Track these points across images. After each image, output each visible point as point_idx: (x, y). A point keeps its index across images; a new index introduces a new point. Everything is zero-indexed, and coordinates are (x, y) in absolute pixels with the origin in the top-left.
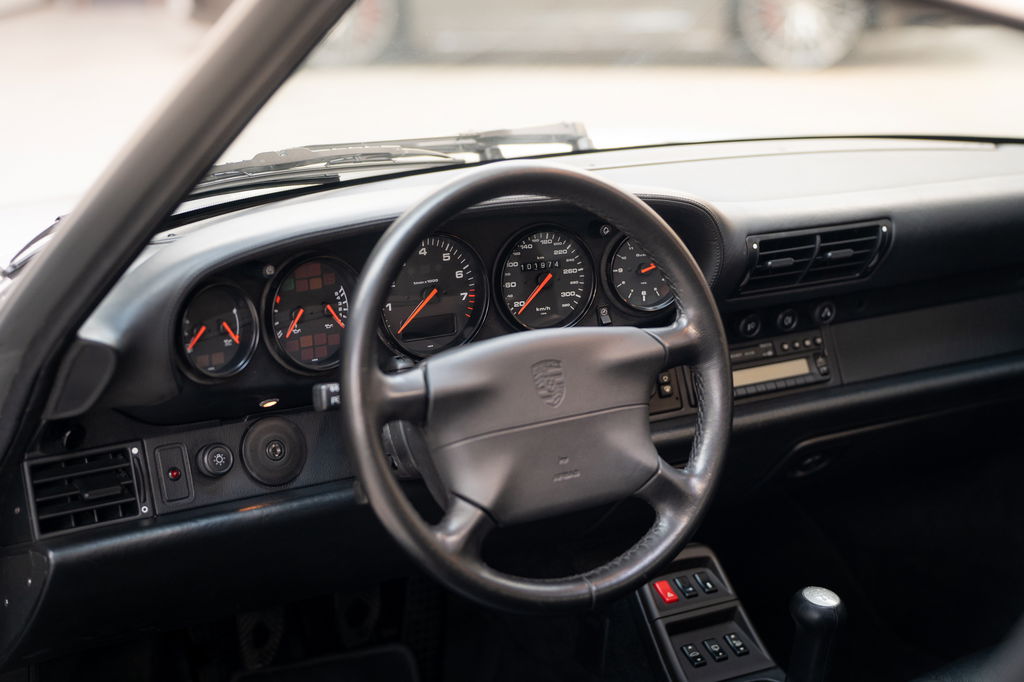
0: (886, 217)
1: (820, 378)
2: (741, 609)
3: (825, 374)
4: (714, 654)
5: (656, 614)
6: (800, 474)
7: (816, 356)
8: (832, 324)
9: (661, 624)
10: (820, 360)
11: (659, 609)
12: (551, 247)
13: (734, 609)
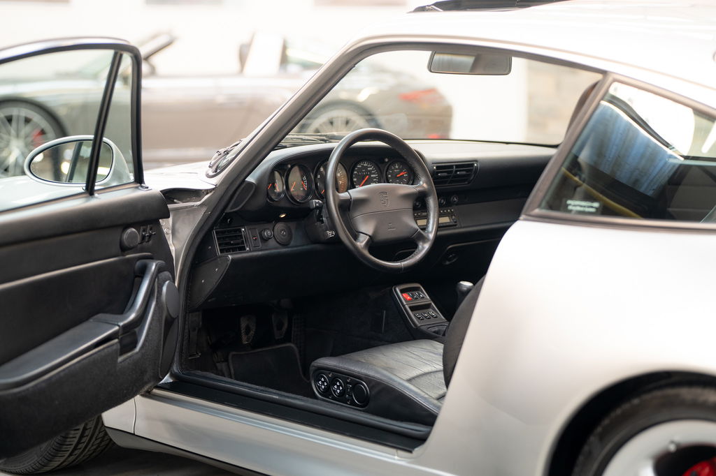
0: (476, 161)
1: (454, 224)
2: (433, 304)
3: (456, 222)
4: (426, 317)
5: (405, 303)
6: (448, 263)
7: (452, 216)
8: (457, 205)
9: (407, 307)
10: (453, 217)
11: (406, 301)
12: (367, 167)
13: (431, 304)
